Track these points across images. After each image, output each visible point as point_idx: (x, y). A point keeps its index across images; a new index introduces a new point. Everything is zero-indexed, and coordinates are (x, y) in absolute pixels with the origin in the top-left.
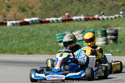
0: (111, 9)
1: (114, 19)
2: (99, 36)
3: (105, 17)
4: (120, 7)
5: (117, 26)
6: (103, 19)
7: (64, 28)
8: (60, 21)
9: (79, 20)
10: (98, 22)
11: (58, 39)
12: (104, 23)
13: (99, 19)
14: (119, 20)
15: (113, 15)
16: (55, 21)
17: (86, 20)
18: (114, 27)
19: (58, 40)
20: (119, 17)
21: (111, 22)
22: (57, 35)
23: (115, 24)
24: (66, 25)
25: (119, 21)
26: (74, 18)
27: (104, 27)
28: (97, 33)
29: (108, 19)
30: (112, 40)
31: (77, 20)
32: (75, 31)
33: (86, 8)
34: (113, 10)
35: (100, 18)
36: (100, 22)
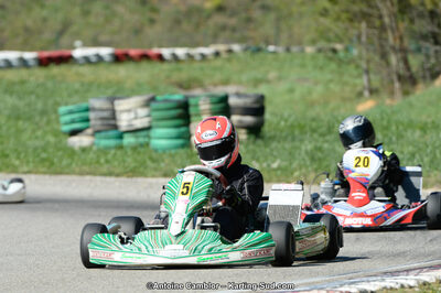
0: (178, 22)
1: (210, 57)
2: (205, 117)
3: (181, 52)
4: (209, 17)
5: (226, 82)
6: (175, 57)
7: (50, 85)
8: (32, 63)
9: (94, 59)
10: (158, 67)
11: (66, 124)
12: (180, 70)
13: (160, 58)
14: (229, 60)
15: (206, 46)
16: (15, 63)
17: (118, 59)
18: (215, 85)
19: (67, 128)
20: (230, 51)
21: (202, 69)
22: (62, 109)
23: (218, 77)
24: (53, 77)
25: (228, 65)
26: (78, 53)
27: (181, 86)
28: (197, 105)
29: (190, 57)
30: (243, 131)
31: (87, 60)
32: (119, 98)
33: (92, 19)
34: (186, 26)
35: (166, 52)
36: (165, 66)
